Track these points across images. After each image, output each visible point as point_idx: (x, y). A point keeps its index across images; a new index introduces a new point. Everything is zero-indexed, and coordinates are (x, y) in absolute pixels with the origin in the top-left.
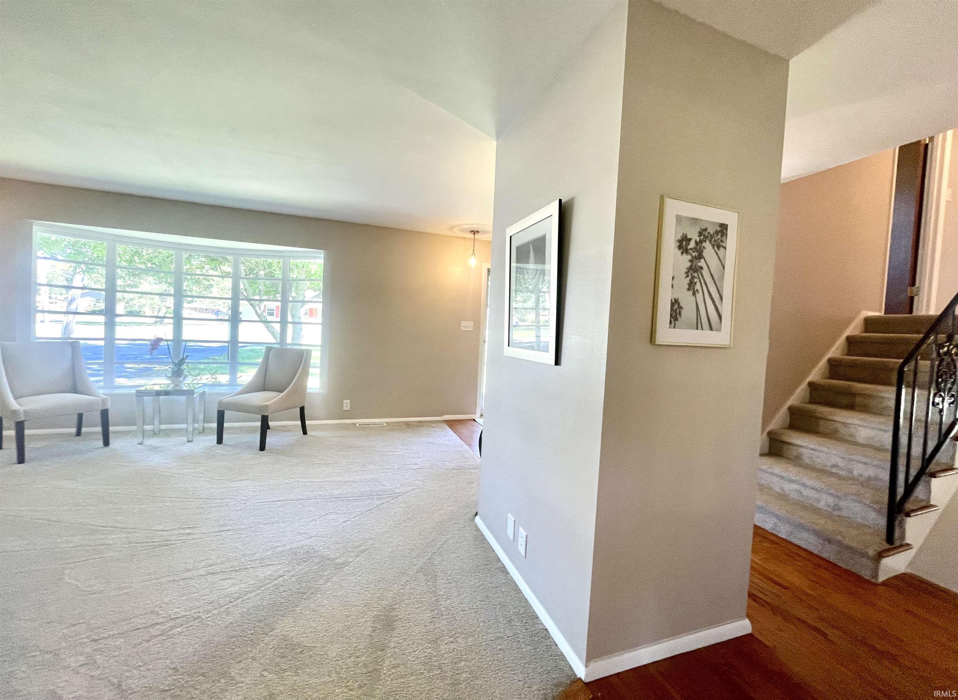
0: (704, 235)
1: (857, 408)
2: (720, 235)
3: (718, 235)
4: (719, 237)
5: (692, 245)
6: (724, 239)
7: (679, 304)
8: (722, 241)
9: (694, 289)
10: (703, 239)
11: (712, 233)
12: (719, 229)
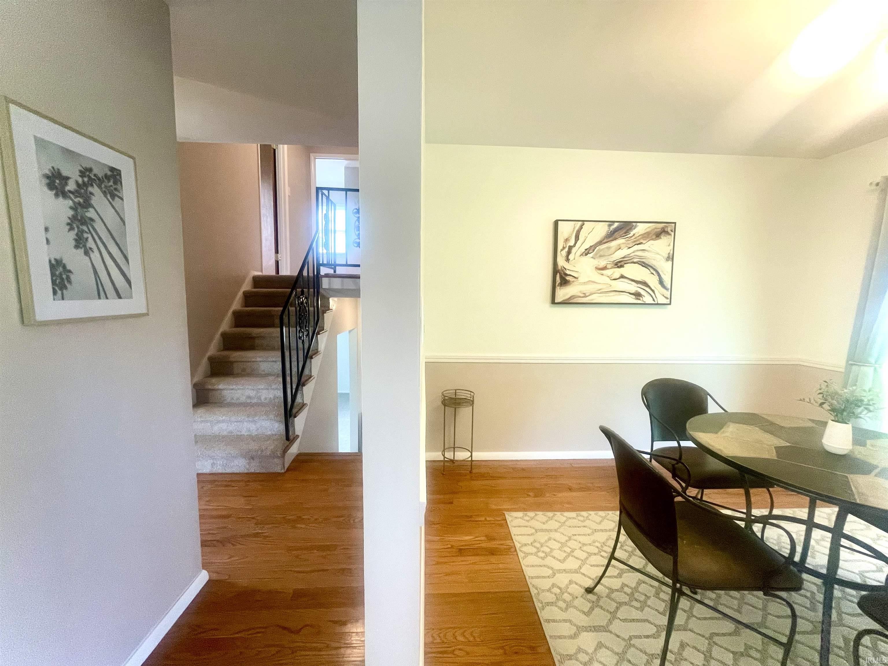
0: (89, 177)
1: (256, 348)
2: (112, 181)
3: (109, 181)
4: (111, 183)
5: (71, 186)
6: (119, 187)
7: (64, 267)
8: (116, 189)
9: (85, 246)
10: (88, 181)
11: (100, 177)
12: (109, 173)
